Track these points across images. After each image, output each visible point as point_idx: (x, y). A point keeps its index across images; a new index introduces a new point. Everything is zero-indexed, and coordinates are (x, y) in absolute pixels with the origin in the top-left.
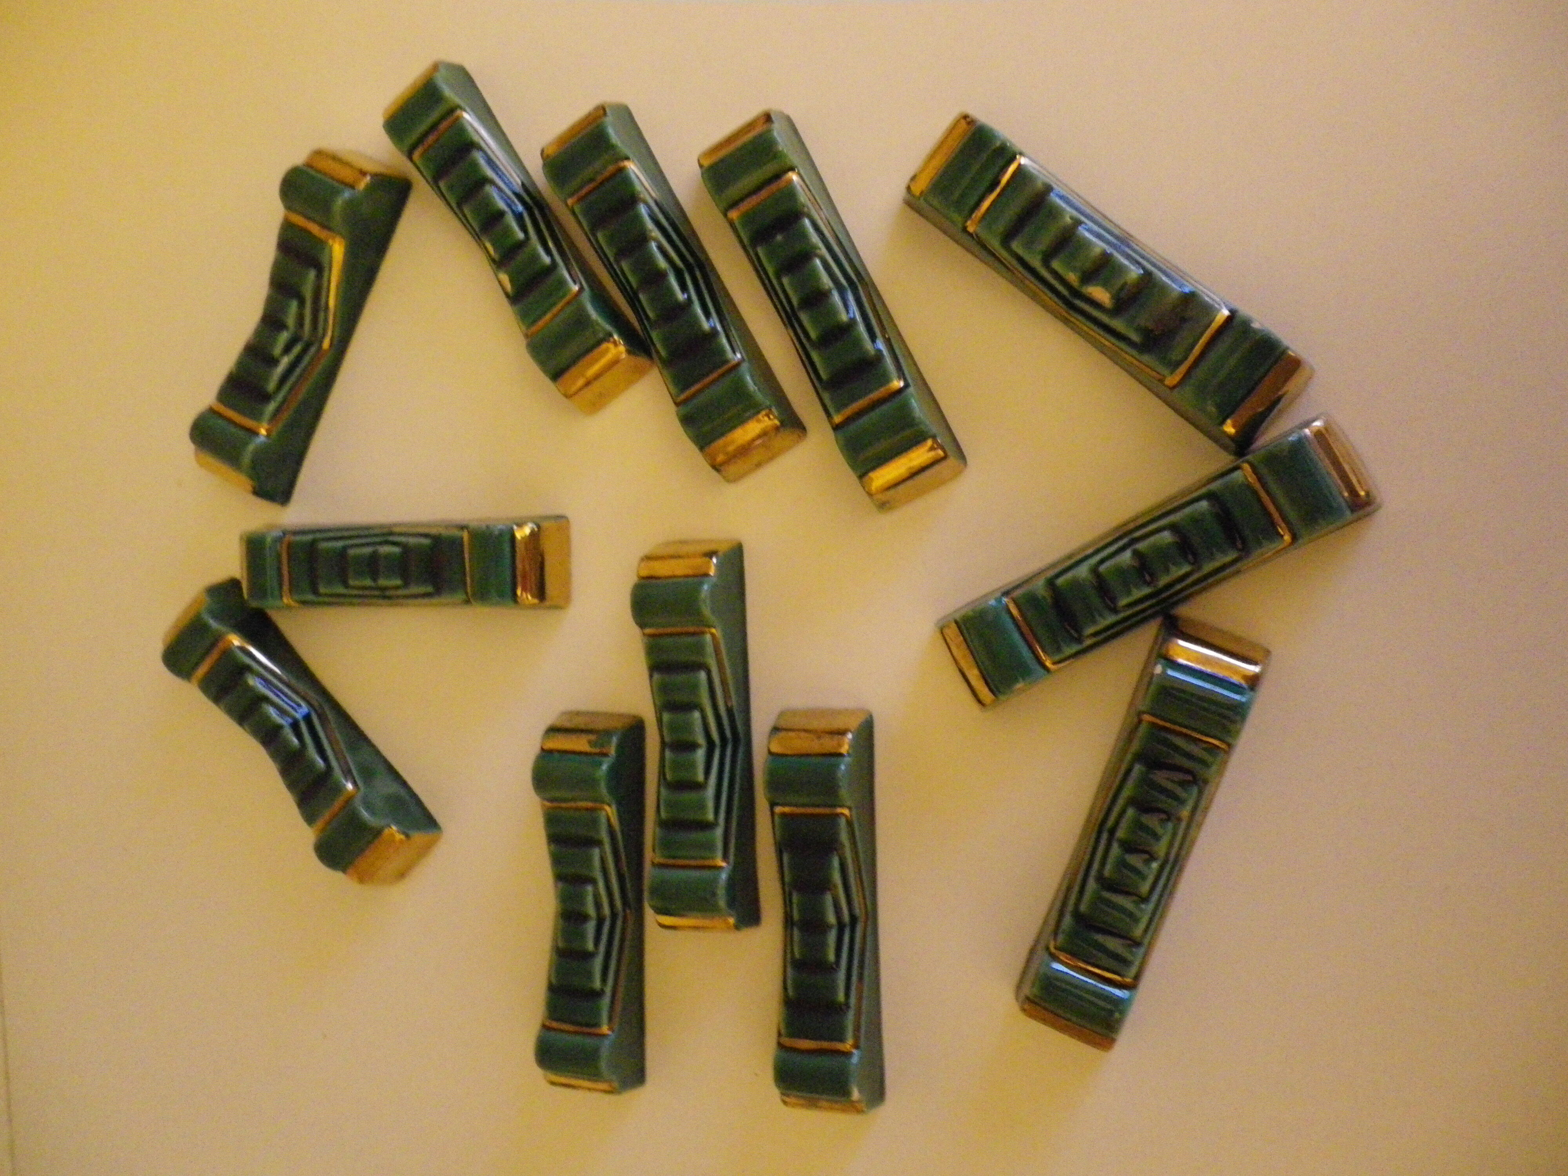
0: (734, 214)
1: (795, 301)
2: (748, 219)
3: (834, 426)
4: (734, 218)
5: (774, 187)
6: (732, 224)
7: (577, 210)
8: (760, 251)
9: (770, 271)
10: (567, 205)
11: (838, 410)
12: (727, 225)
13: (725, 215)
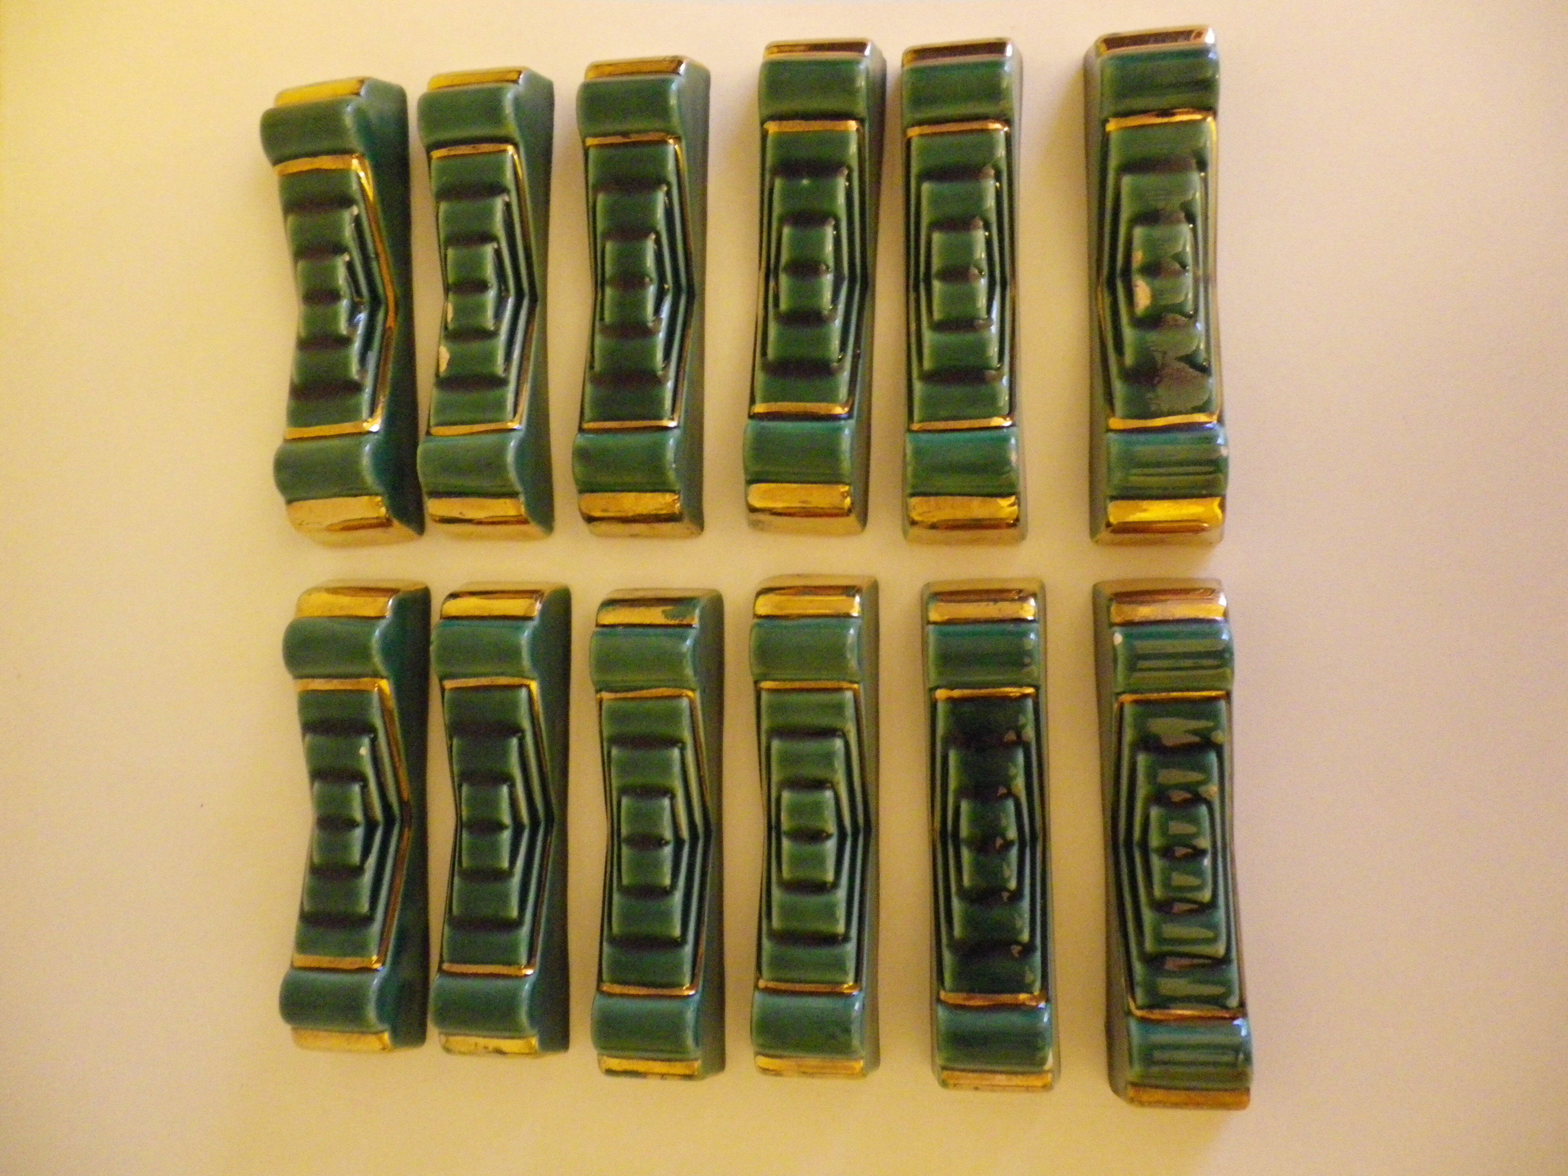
0: (772, 127)
1: (785, 258)
2: (783, 141)
3: (752, 414)
4: (770, 132)
5: (828, 125)
6: (764, 136)
7: (592, 153)
8: (778, 183)
9: (777, 210)
10: (584, 142)
11: (766, 400)
12: (757, 136)
13: (762, 123)
